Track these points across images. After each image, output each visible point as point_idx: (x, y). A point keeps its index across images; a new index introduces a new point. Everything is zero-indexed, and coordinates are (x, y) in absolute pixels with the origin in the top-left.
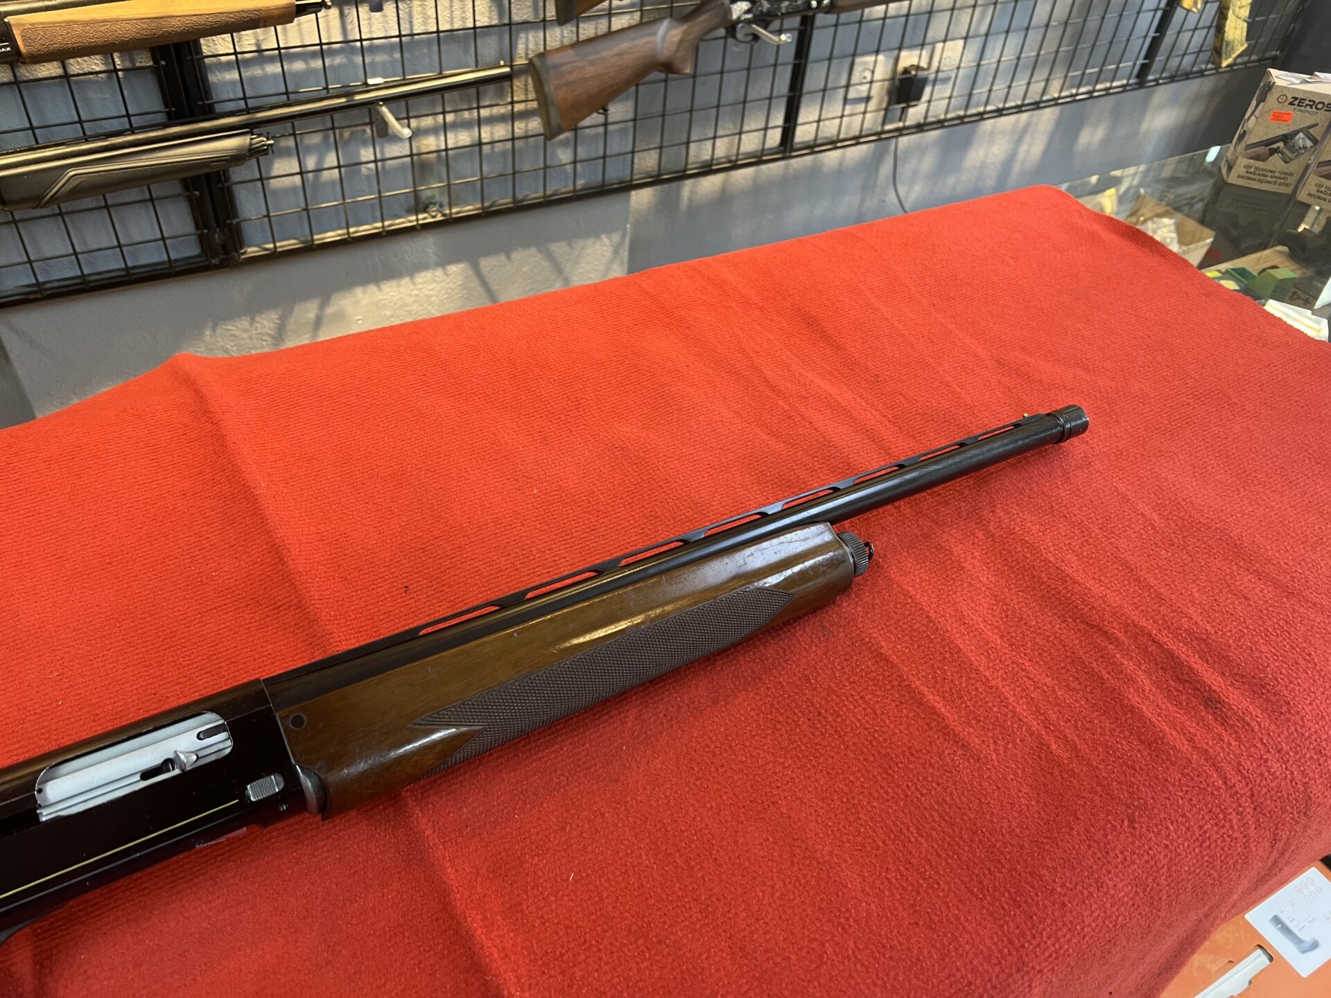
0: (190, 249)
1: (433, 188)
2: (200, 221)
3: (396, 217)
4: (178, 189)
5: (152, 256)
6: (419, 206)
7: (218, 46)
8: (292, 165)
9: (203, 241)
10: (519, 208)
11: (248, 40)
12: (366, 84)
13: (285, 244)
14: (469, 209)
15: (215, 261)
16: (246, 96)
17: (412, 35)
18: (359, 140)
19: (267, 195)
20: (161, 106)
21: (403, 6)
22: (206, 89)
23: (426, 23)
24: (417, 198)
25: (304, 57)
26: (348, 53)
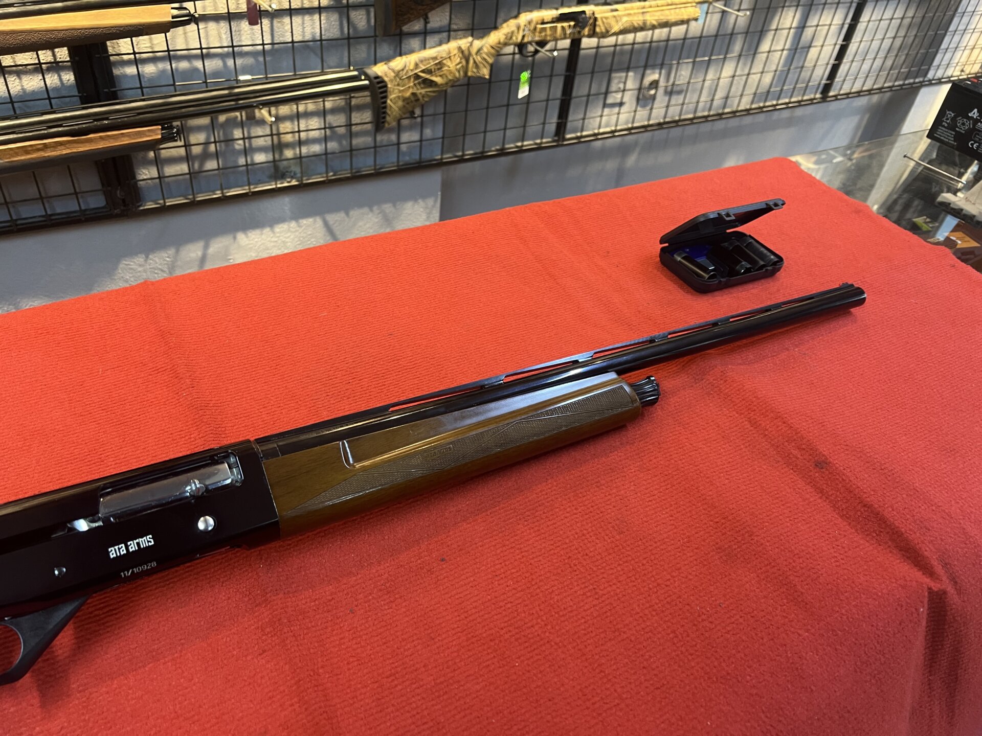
0: (97, 201)
2: (105, 181)
3: (260, 182)
5: (67, 206)
6: (278, 174)
7: (120, 47)
9: (109, 196)
10: (357, 177)
12: (237, 81)
13: (172, 201)
14: (315, 178)
15: (117, 211)
16: (142, 86)
17: (272, 44)
18: (232, 123)
19: (158, 162)
20: (75, 92)
21: (266, 22)
22: (111, 80)
23: (283, 36)
24: (276, 168)
25: (188, 58)
26: (222, 56)
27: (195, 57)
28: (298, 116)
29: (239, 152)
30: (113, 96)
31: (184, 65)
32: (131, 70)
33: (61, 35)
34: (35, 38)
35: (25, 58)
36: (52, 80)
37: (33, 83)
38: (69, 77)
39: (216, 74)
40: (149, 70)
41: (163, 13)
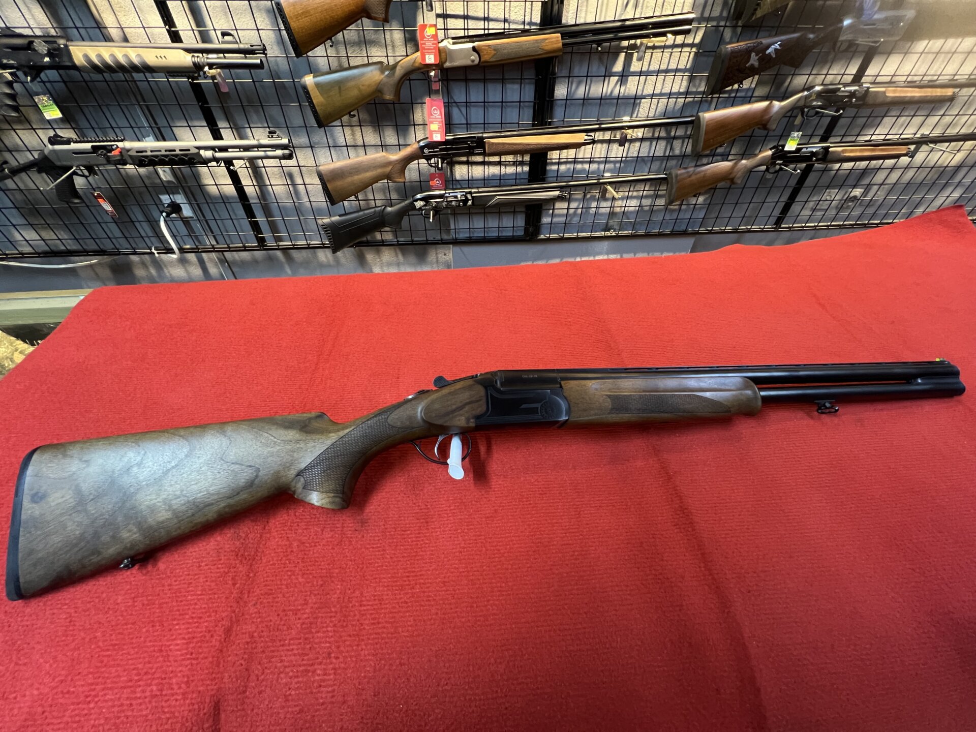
0: (520, 233)
1: (614, 222)
2: (527, 222)
3: (596, 232)
4: (524, 210)
5: (508, 233)
6: (607, 229)
7: (554, 155)
8: (564, 205)
9: (526, 229)
10: (648, 236)
11: (565, 154)
12: (603, 176)
13: (553, 236)
14: (625, 233)
15: (528, 238)
16: (558, 176)
17: (626, 157)
18: (593, 198)
19: (553, 215)
20: (527, 176)
21: (627, 145)
22: (544, 171)
23: (633, 153)
24: (607, 225)
25: (582, 162)
26: (599, 163)
27: (586, 162)
28: (628, 198)
29: (592, 214)
30: (543, 180)
31: (579, 166)
32: (555, 167)
33: (532, 147)
34: (520, 147)
35: (510, 158)
36: (519, 169)
37: (511, 170)
38: (526, 169)
39: (593, 172)
40: (563, 168)
41: (581, 138)
